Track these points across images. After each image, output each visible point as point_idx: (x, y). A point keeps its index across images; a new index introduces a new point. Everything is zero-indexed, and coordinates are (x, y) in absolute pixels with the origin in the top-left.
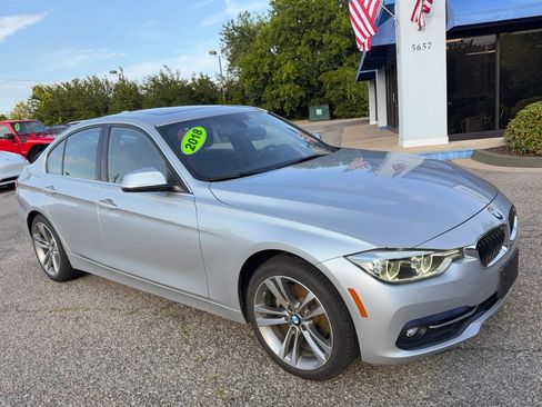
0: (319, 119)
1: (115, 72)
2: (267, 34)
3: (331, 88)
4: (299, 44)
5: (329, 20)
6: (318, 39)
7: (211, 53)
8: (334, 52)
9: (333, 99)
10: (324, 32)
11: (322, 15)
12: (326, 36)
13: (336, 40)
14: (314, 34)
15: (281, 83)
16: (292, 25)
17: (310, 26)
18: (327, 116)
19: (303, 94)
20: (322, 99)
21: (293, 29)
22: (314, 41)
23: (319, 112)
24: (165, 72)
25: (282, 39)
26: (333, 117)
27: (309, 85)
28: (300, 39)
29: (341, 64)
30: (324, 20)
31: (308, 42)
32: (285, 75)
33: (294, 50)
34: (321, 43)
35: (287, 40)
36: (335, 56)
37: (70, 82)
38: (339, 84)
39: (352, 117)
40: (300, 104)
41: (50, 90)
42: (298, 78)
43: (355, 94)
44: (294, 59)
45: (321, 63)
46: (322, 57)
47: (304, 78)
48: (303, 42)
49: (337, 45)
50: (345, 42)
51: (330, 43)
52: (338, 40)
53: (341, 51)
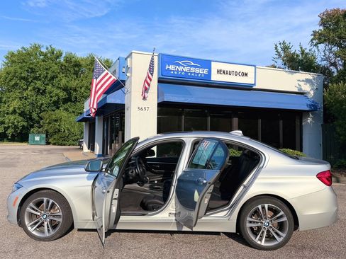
0: (37, 143)
3: (49, 123)
4: (27, 89)
5: (53, 78)
6: (43, 88)
8: (55, 99)
9: (50, 131)
10: (47, 84)
11: (47, 73)
12: (49, 87)
13: (56, 91)
14: (39, 84)
15: (7, 114)
16: (23, 75)
17: (36, 78)
18: (44, 142)
19: (25, 124)
20: (40, 130)
21: (23, 78)
22: (39, 89)
23: (37, 138)
25: (13, 83)
26: (48, 143)
27: (31, 119)
28: (28, 86)
29: (58, 108)
30: (49, 76)
31: (34, 89)
32: (11, 109)
33: (22, 93)
34: (44, 91)
35: (16, 84)
36: (54, 102)
38: (56, 121)
39: (64, 145)
40: (21, 131)
42: (23, 112)
43: (68, 130)
44: (21, 99)
45: (42, 104)
46: (44, 100)
47: (28, 113)
48: (30, 88)
49: (57, 95)
50: (63, 95)
51: (51, 93)
52: (58, 92)
53: (59, 99)
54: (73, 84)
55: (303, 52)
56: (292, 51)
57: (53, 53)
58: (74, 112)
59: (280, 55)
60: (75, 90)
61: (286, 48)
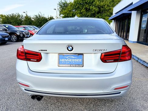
1: (25, 12)
2: (72, 5)
4: (82, 9)
7: (54, 9)
8: (93, 12)
12: (91, 7)
13: (94, 9)
14: (87, 6)
23: (86, 31)
24: (40, 14)
25: (77, 7)
28: (83, 7)
33: (80, 11)
34: (89, 9)
35: (78, 7)
36: (93, 14)
37: (11, 14)
41: (5, 16)
48: (83, 8)
49: (94, 10)
50: (97, 10)
51: (92, 9)
52: (95, 9)
53: (95, 12)
54: (102, 4)
60: (103, 7)
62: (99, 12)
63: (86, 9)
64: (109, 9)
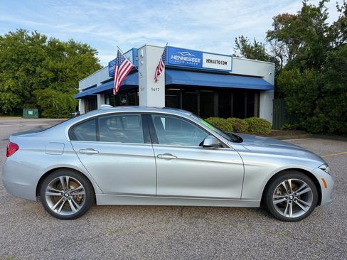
0: (30, 117)
3: (42, 99)
4: (18, 70)
5: (41, 60)
6: (33, 70)
8: (44, 79)
9: (43, 106)
10: (37, 66)
11: (36, 56)
13: (45, 72)
14: (29, 66)
15: (3, 92)
16: (13, 57)
17: (27, 60)
18: (37, 115)
19: (19, 101)
21: (14, 60)
22: (29, 70)
23: (30, 113)
26: (40, 117)
27: (23, 96)
28: (19, 67)
29: (47, 87)
30: (37, 59)
31: (25, 70)
32: (6, 87)
33: (14, 73)
34: (34, 72)
35: (8, 65)
36: (43, 81)
38: (47, 97)
39: (55, 118)
40: (16, 106)
42: (16, 90)
43: (58, 105)
44: (13, 78)
45: (33, 83)
46: (34, 80)
47: (21, 91)
48: (21, 69)
49: (46, 75)
50: (51, 75)
51: (40, 73)
52: (47, 73)
53: (48, 79)
54: (60, 65)
55: (256, 45)
56: (248, 43)
57: (39, 38)
58: (61, 90)
59: (239, 47)
60: (61, 71)
61: (243, 41)
62: (55, 80)
63: (27, 71)
64: (75, 76)
